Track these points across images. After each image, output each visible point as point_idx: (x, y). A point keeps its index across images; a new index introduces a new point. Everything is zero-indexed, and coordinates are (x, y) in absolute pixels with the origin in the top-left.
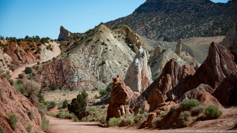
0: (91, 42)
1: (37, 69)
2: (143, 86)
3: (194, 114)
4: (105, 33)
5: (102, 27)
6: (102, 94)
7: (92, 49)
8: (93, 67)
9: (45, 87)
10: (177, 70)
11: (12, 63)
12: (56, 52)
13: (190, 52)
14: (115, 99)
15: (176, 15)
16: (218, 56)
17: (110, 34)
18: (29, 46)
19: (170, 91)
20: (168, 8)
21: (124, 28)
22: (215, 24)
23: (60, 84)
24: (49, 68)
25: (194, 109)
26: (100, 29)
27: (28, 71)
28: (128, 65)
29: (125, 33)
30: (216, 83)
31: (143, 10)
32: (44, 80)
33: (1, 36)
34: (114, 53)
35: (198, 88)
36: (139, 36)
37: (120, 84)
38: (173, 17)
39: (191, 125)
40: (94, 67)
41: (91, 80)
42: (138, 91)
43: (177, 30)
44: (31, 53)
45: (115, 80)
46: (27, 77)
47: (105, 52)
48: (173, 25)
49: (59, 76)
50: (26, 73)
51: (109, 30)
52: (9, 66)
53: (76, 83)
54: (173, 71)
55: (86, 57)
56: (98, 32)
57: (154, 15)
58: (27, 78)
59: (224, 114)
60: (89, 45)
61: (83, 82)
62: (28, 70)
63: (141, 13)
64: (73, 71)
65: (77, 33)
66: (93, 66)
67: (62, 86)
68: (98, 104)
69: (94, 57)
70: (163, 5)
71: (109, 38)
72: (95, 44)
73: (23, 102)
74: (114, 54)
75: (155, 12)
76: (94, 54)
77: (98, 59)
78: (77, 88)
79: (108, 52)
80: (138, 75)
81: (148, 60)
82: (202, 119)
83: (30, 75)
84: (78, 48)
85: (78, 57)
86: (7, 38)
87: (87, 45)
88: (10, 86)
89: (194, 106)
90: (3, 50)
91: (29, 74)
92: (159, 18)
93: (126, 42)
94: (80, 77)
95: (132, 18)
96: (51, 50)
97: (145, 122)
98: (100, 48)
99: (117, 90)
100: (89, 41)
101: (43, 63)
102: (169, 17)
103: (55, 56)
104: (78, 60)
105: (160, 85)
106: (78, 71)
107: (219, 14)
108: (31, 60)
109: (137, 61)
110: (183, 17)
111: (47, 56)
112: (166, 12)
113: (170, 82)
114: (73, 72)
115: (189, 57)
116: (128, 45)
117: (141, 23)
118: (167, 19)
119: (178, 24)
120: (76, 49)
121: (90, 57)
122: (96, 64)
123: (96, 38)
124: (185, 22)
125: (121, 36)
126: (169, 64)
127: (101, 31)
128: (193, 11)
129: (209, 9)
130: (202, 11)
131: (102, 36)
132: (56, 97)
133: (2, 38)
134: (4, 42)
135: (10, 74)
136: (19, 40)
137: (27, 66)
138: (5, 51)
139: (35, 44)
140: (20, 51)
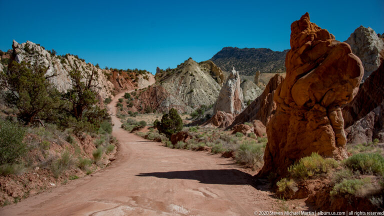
0: (181, 73)
1: (134, 95)
2: (236, 108)
4: (193, 66)
5: (190, 61)
6: (193, 115)
7: (182, 79)
9: (141, 110)
11: (114, 89)
12: (152, 82)
15: (245, 60)
17: (198, 67)
20: (239, 54)
21: (209, 64)
23: (154, 108)
24: (144, 94)
26: (189, 63)
27: (127, 96)
29: (209, 67)
32: (140, 104)
33: (106, 67)
34: (201, 83)
38: (243, 61)
41: (181, 105)
42: (230, 113)
44: (130, 81)
47: (193, 82)
49: (153, 101)
50: (126, 98)
52: (111, 91)
53: (168, 108)
55: (177, 86)
56: (187, 65)
57: (228, 60)
58: (126, 102)
61: (174, 106)
63: (218, 57)
64: (166, 97)
66: (183, 93)
67: (156, 110)
68: (190, 125)
69: (183, 86)
70: (235, 52)
71: (196, 70)
72: (184, 75)
75: (229, 57)
76: (184, 84)
77: (187, 88)
79: (196, 82)
80: (231, 97)
81: (240, 81)
84: (170, 78)
85: (170, 86)
86: (111, 69)
87: (178, 76)
90: (107, 78)
91: (128, 99)
93: (210, 75)
94: (172, 102)
96: (147, 79)
98: (189, 79)
100: (179, 72)
101: (140, 90)
103: (150, 85)
105: (265, 103)
106: (170, 97)
107: (277, 60)
108: (130, 87)
109: (230, 82)
110: (251, 61)
111: (144, 84)
112: (237, 57)
116: (213, 77)
119: (247, 66)
120: (168, 79)
121: (180, 86)
122: (185, 92)
123: (186, 70)
124: (252, 65)
125: (206, 69)
127: (190, 65)
128: (258, 57)
129: (270, 56)
130: (265, 57)
131: (191, 69)
132: (150, 119)
133: (107, 69)
134: (109, 72)
135: (112, 99)
136: (121, 71)
137: (127, 92)
138: (109, 79)
139: (134, 74)
140: (121, 80)
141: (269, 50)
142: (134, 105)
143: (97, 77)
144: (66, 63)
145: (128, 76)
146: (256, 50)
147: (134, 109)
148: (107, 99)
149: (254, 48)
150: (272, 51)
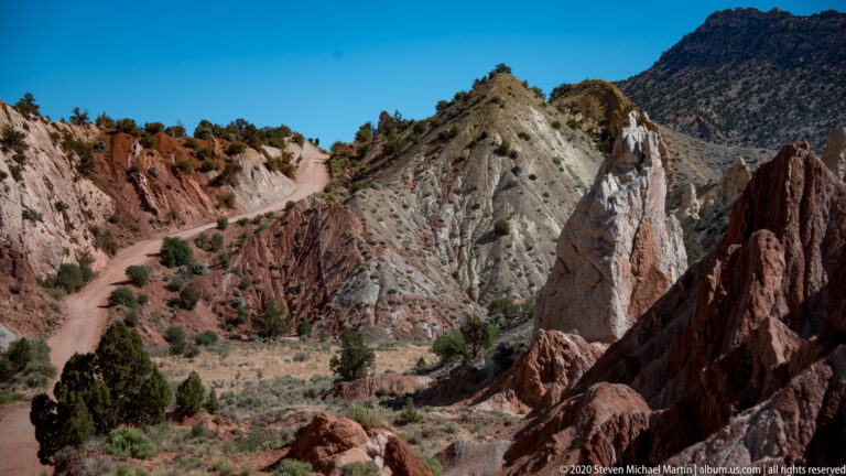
0: (453, 143)
1: (211, 250)
4: (514, 107)
5: (500, 83)
6: (446, 351)
7: (456, 170)
8: (454, 248)
9: (236, 322)
10: (819, 209)
11: (112, 220)
12: (311, 182)
15: (823, 72)
17: (535, 112)
18: (191, 154)
20: (790, 46)
21: (597, 93)
23: (303, 314)
24: (260, 244)
26: (494, 91)
27: (172, 254)
29: (598, 111)
31: (692, 56)
32: (236, 295)
33: (77, 111)
34: (547, 189)
38: (812, 81)
40: (462, 246)
41: (436, 298)
42: (610, 339)
43: (824, 129)
44: (195, 182)
46: (165, 280)
47: (510, 185)
48: (809, 111)
49: (302, 278)
50: (166, 263)
51: (531, 94)
52: (95, 231)
53: (369, 310)
55: (430, 203)
56: (481, 104)
57: (733, 73)
58: (165, 284)
60: (444, 155)
61: (399, 304)
62: (171, 249)
63: (685, 64)
64: (362, 258)
66: (457, 241)
67: (312, 323)
69: (462, 203)
70: (771, 34)
71: (527, 127)
72: (468, 151)
74: (546, 195)
75: (739, 62)
76: (464, 194)
77: (478, 213)
78: (372, 330)
79: (524, 187)
80: (614, 258)
83: (180, 271)
84: (399, 167)
85: (394, 205)
86: (101, 120)
87: (436, 155)
90: (77, 167)
91: (176, 269)
92: (753, 85)
93: (600, 148)
94: (390, 284)
95: (648, 85)
96: (288, 172)
98: (490, 168)
100: (444, 138)
101: (242, 223)
102: (793, 79)
103: (295, 199)
104: (396, 217)
105: (711, 296)
106: (383, 260)
108: (193, 210)
109: (611, 185)
112: (780, 61)
113: (775, 280)
114: (359, 263)
117: (682, 104)
118: (785, 88)
119: (830, 105)
120: (389, 170)
121: (446, 205)
122: (470, 233)
123: (475, 126)
125: (581, 122)
127: (495, 100)
131: (501, 121)
133: (80, 119)
134: (88, 135)
135: (94, 267)
136: (154, 129)
137: (175, 233)
138: (85, 169)
139: (218, 148)
140: (151, 174)
142: (207, 299)
145: (186, 155)
147: (204, 317)
148: (65, 269)
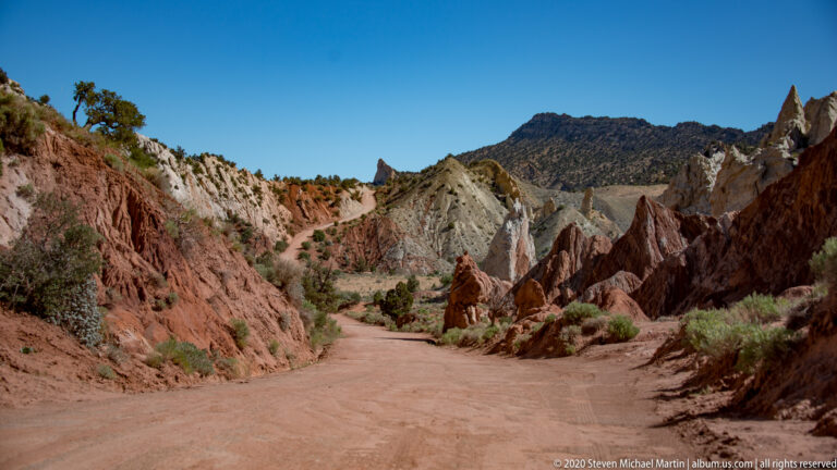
0: (430, 188)
1: (332, 235)
2: (519, 271)
3: (588, 331)
4: (456, 173)
5: (449, 163)
6: (445, 282)
7: (431, 200)
8: (431, 234)
9: (345, 265)
10: (580, 244)
11: (292, 222)
12: (368, 205)
13: (607, 211)
14: (458, 295)
15: (586, 145)
16: (653, 222)
17: (465, 175)
18: (321, 193)
19: (566, 282)
20: (571, 131)
21: (490, 166)
22: (654, 162)
23: (372, 263)
24: (353, 233)
25: (588, 322)
26: (447, 166)
27: (317, 237)
28: (495, 232)
29: (491, 173)
30: (647, 270)
31: (526, 134)
32: (344, 254)
33: (275, 175)
34: (470, 209)
35: (613, 279)
36: (517, 181)
37: (468, 267)
38: (581, 148)
39: (579, 353)
40: (434, 233)
41: (427, 257)
42: (509, 280)
43: (586, 172)
44: (324, 206)
45: (460, 260)
46: (316, 247)
47: (455, 207)
48: (579, 163)
49: (371, 247)
50: (315, 240)
51: (462, 167)
52: (286, 227)
53: (400, 262)
54: (572, 245)
55: (420, 215)
56: (442, 172)
57: (545, 143)
58: (316, 249)
59: (642, 332)
60: (426, 194)
61: (412, 259)
62: (317, 235)
63: (523, 138)
64: (396, 240)
65: (408, 173)
66: (432, 231)
67: (376, 266)
68: (437, 300)
69: (434, 215)
71: (461, 182)
72: (436, 192)
73: (270, 298)
74: (470, 212)
75: (548, 138)
76: (435, 211)
77: (441, 219)
78: (401, 270)
79: (460, 208)
80: (511, 251)
81: (530, 223)
82: (601, 341)
83: (322, 244)
84: (406, 198)
85: (405, 215)
86: (285, 179)
87: (422, 193)
88: (247, 267)
89: (589, 316)
90: (278, 200)
91: (320, 243)
92: (554, 149)
93: (492, 191)
94: (408, 251)
95: (506, 148)
96: (359, 200)
97: (502, 341)
98: (446, 200)
99: (463, 278)
100: (426, 186)
101: (344, 223)
102: (572, 147)
103: (365, 212)
104: (406, 220)
105: (548, 271)
106: (405, 241)
107: (660, 146)
108: (323, 217)
109: (510, 225)
110: (598, 148)
111: (352, 211)
112: (567, 139)
113: (567, 266)
114: (395, 242)
115: (606, 220)
116: (497, 196)
117: (521, 157)
118: (569, 151)
119: (589, 160)
120: (402, 200)
121: (427, 215)
122: (437, 228)
123: (439, 181)
124: (601, 157)
125: (483, 178)
126: (565, 233)
127: (448, 170)
128: (616, 139)
129: (643, 136)
130: (631, 139)
131: (450, 179)
132: (364, 285)
133: (277, 179)
134: (281, 186)
135: (288, 241)
137: (317, 227)
138: (281, 201)
139: (332, 190)
140: (307, 202)
141: (642, 123)
142: (333, 256)
143: (261, 198)
144: (202, 173)
145: (319, 194)
146: (613, 121)
147: (333, 264)
148: (278, 243)
149: (607, 118)
150: (648, 125)
